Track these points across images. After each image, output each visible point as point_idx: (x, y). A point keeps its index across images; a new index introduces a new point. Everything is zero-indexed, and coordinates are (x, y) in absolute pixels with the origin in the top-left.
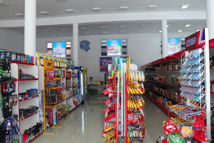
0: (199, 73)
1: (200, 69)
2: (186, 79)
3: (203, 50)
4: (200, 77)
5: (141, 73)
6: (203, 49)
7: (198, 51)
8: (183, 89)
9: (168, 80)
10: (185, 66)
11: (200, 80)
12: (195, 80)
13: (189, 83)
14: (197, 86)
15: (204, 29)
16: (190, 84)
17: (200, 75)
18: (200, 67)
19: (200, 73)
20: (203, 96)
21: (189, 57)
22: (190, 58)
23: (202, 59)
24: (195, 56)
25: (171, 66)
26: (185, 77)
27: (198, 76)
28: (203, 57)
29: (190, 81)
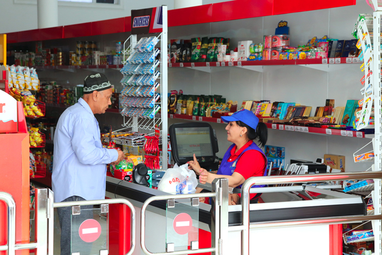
0: (152, 75)
1: (154, 69)
2: (132, 85)
3: (159, 40)
4: (154, 81)
5: (31, 73)
6: (160, 38)
7: (152, 40)
8: (126, 103)
9: (71, 96)
10: (132, 63)
11: (154, 86)
12: (147, 86)
13: (137, 91)
14: (150, 94)
15: (162, 7)
16: (139, 92)
17: (155, 78)
18: (154, 66)
19: (154, 75)
20: (157, 110)
21: (138, 49)
22: (140, 50)
23: (157, 54)
24: (148, 49)
25: (79, 52)
26: (130, 80)
27: (151, 79)
28: (159, 51)
29: (139, 88)
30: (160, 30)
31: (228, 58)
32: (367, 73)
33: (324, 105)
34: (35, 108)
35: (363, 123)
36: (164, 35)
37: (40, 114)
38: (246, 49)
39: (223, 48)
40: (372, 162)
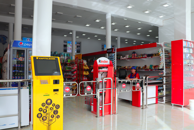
30: (115, 52)
31: (123, 58)
32: (162, 58)
33: (144, 66)
34: (88, 67)
35: (161, 67)
36: (116, 53)
37: (89, 68)
38: (128, 56)
39: (122, 56)
40: (164, 74)
